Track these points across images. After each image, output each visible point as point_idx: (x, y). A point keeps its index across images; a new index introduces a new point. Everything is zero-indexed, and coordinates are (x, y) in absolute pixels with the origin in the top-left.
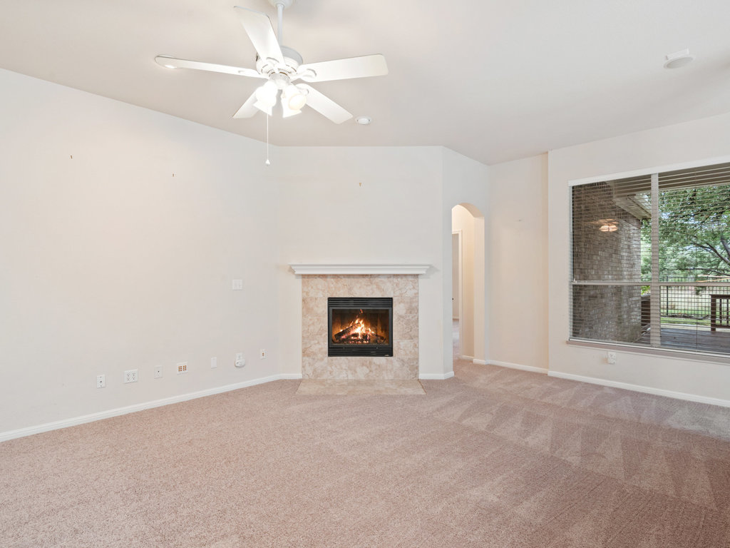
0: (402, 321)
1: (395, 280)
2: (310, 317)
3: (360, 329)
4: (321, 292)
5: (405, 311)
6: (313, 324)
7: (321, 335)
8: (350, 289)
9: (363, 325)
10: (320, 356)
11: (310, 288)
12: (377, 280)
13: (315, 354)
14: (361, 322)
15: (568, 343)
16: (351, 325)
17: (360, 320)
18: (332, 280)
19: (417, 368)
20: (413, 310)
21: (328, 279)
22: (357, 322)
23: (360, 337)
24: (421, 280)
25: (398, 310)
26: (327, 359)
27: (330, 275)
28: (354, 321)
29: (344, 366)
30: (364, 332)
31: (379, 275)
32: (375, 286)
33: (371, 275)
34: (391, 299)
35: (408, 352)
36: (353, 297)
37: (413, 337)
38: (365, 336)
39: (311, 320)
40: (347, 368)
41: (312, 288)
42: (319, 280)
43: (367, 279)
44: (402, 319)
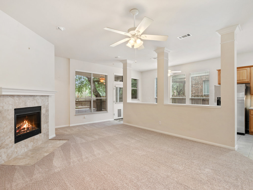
0: (44, 116)
1: (42, 98)
2: (4, 123)
3: (26, 125)
4: (11, 105)
5: (45, 112)
6: (6, 126)
7: (11, 132)
8: (25, 103)
9: (27, 123)
10: (10, 145)
11: (4, 104)
12: (36, 98)
13: (7, 145)
14: (26, 122)
15: (75, 115)
16: (22, 124)
17: (26, 121)
18: (17, 98)
19: (49, 135)
20: (47, 111)
21: (15, 98)
22: (25, 122)
23: (26, 130)
24: (50, 98)
25: (43, 111)
26: (15, 145)
27: (16, 95)
28: (23, 122)
29: (23, 146)
30: (28, 127)
31: (37, 96)
32: (35, 101)
33: (34, 96)
34: (40, 107)
35: (46, 129)
36: (26, 107)
37: (47, 122)
38: (28, 128)
39: (5, 124)
40: (24, 146)
41: (5, 103)
42: (10, 99)
43: (32, 98)
44: (44, 115)
